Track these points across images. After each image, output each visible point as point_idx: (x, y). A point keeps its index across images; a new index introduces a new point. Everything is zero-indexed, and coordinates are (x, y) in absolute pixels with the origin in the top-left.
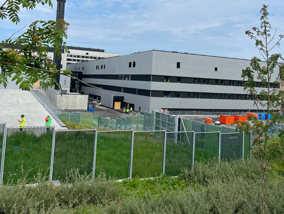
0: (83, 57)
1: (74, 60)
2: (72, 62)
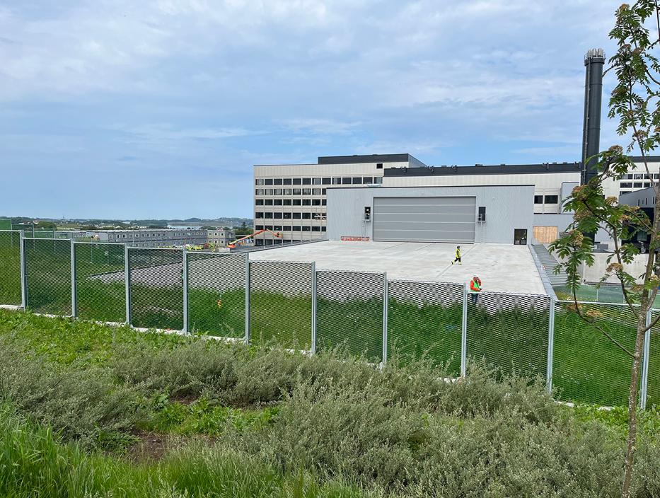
1: (639, 185)
2: (633, 189)
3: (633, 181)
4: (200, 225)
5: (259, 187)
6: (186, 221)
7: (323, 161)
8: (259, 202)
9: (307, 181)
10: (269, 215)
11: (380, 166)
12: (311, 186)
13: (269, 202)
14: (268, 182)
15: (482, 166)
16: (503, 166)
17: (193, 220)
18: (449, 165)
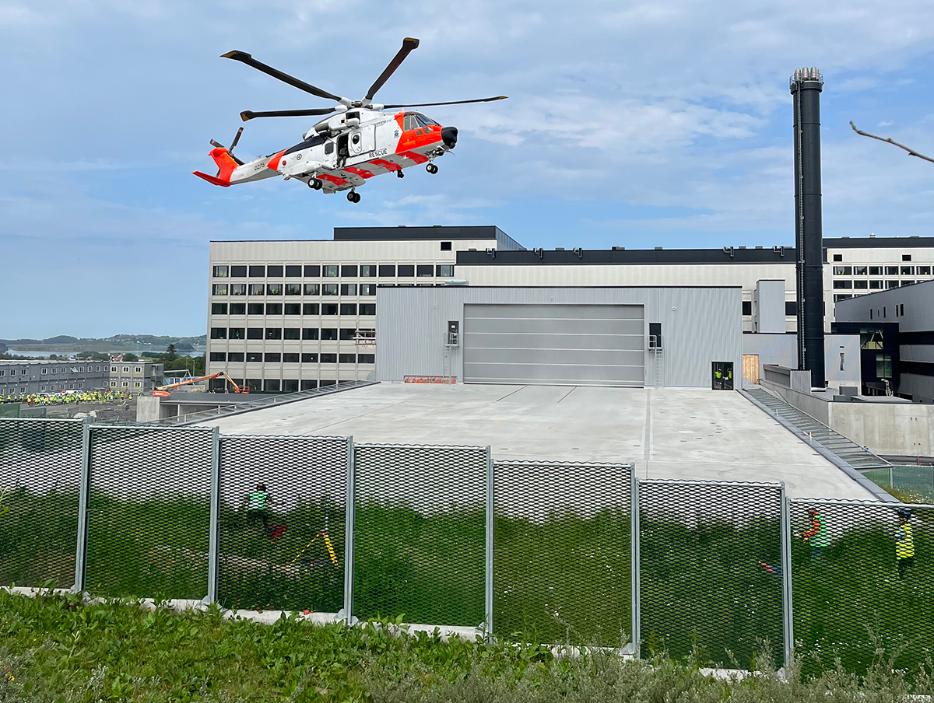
0: (893, 270)
1: (861, 285)
2: (853, 291)
3: (853, 278)
4: (75, 350)
5: (218, 281)
6: (46, 341)
7: (342, 234)
8: (219, 309)
9: (312, 271)
10: (237, 333)
11: (446, 247)
12: (320, 280)
13: (238, 309)
14: (238, 271)
15: (623, 250)
16: (659, 251)
17: (62, 340)
18: (568, 248)
